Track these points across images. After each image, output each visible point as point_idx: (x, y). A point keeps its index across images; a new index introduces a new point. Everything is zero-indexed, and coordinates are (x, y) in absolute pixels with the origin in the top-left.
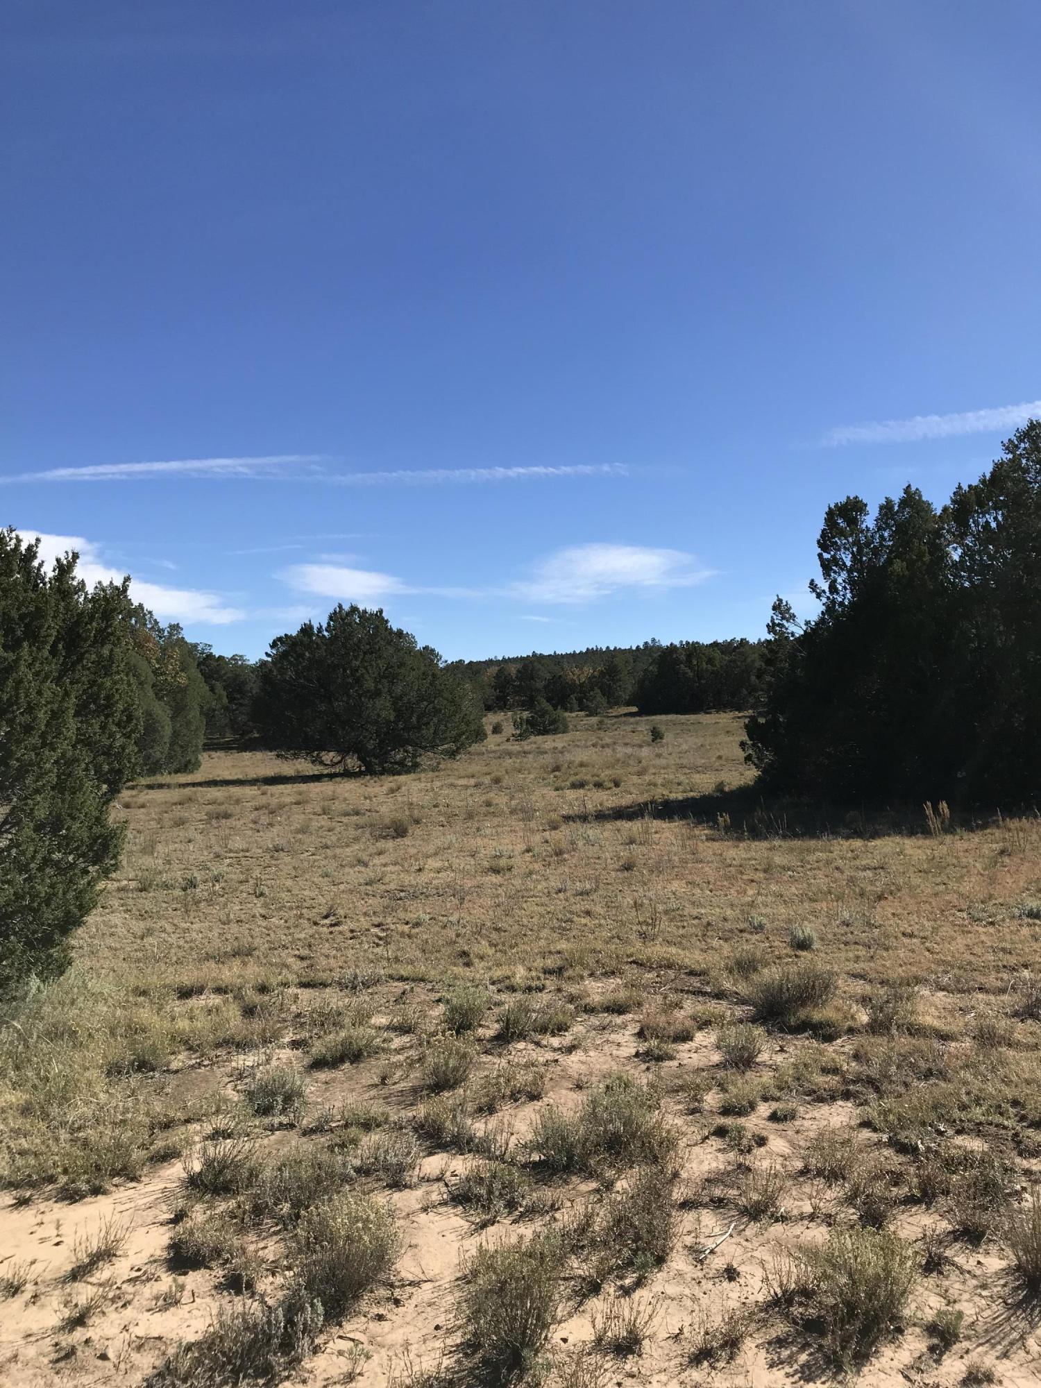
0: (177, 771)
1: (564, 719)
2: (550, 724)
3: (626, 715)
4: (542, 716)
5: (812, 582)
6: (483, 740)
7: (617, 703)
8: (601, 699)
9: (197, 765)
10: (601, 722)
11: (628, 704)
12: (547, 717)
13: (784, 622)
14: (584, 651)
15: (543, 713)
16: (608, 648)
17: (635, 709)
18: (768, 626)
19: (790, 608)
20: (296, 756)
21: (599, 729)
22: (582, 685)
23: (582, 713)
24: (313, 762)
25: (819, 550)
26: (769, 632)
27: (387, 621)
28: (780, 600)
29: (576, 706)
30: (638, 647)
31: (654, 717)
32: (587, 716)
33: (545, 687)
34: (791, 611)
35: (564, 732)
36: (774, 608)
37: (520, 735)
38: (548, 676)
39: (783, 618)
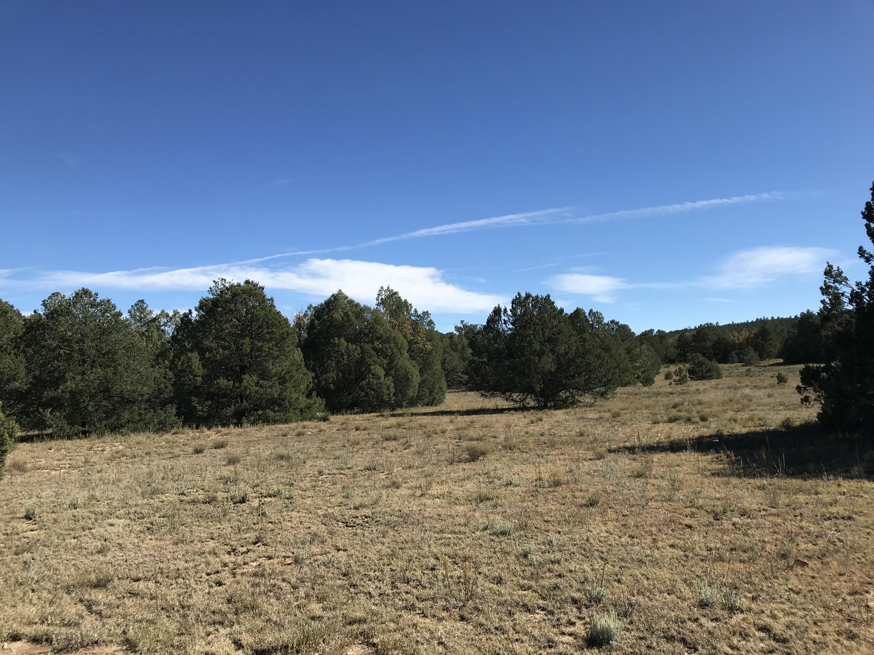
0: (428, 405)
1: (718, 368)
2: (707, 372)
3: (774, 365)
4: (701, 366)
5: (861, 249)
6: (651, 385)
7: (770, 357)
8: (752, 354)
9: (440, 401)
10: (748, 370)
11: (778, 357)
12: (704, 367)
13: (837, 285)
14: (755, 320)
15: (701, 364)
16: (772, 318)
17: (781, 361)
18: (821, 288)
19: (842, 272)
20: (493, 395)
21: (746, 375)
22: (741, 344)
23: (740, 364)
24: (507, 400)
25: (865, 221)
26: (823, 294)
27: (553, 303)
28: (831, 267)
29: (736, 360)
30: (796, 316)
31: (794, 366)
32: (743, 366)
33: (713, 346)
34: (843, 275)
35: (717, 378)
36: (826, 273)
37: (679, 381)
38: (716, 338)
39: (835, 281)
